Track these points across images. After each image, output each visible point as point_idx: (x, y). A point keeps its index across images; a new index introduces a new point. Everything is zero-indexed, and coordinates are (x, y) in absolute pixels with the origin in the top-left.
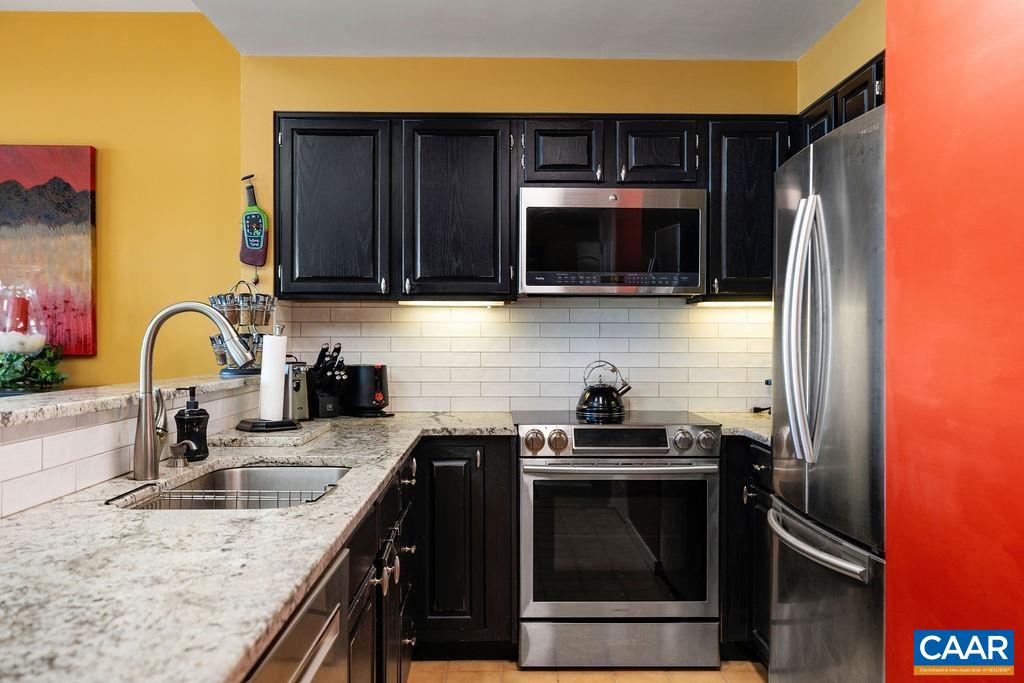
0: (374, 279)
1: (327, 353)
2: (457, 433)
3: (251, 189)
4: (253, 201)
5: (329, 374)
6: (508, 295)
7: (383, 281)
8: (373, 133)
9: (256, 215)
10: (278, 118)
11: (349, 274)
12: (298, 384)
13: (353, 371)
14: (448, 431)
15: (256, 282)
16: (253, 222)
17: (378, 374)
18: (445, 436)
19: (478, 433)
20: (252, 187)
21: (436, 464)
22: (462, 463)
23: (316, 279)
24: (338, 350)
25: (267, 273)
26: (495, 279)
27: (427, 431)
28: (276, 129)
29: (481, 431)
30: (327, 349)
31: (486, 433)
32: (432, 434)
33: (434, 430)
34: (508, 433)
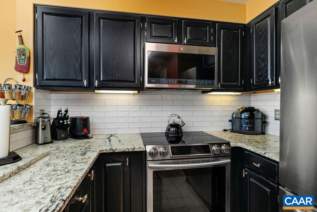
0: (81, 81)
1: (61, 113)
2: (117, 151)
4: (22, 43)
5: (61, 122)
6: (140, 88)
7: (85, 81)
8: (81, 17)
9: (23, 49)
10: (36, 7)
11: (70, 78)
12: (45, 127)
13: (74, 120)
14: (112, 150)
15: (24, 80)
16: (22, 52)
17: (85, 121)
18: (111, 153)
19: (127, 150)
20: (21, 36)
21: (108, 165)
22: (120, 164)
23: (54, 79)
24: (67, 111)
25: (30, 76)
26: (134, 82)
27: (103, 150)
29: (129, 149)
30: (61, 111)
31: (131, 150)
32: (105, 152)
33: (106, 150)
34: (141, 150)
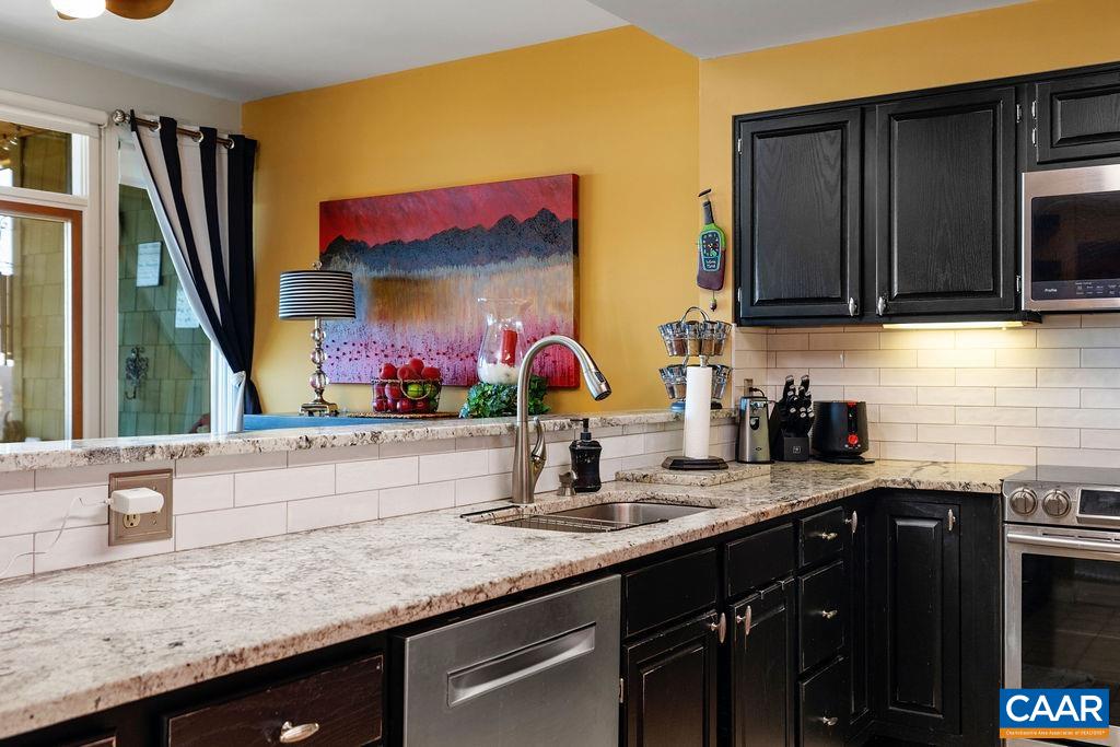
0: (843, 300)
1: (791, 387)
2: (922, 487)
3: (708, 204)
4: (711, 219)
5: (793, 410)
7: (852, 301)
8: (841, 126)
9: (713, 234)
10: (738, 121)
11: (814, 295)
12: (757, 422)
13: (825, 408)
14: (910, 483)
15: (714, 308)
16: (710, 241)
17: (854, 414)
18: (907, 490)
19: (949, 488)
20: (709, 203)
21: (900, 523)
22: (932, 525)
23: (778, 301)
24: (806, 384)
25: (726, 296)
26: (995, 293)
27: (885, 481)
28: (735, 136)
29: (953, 486)
30: (792, 382)
31: (958, 489)
32: (892, 486)
33: (893, 481)
34: (989, 491)
